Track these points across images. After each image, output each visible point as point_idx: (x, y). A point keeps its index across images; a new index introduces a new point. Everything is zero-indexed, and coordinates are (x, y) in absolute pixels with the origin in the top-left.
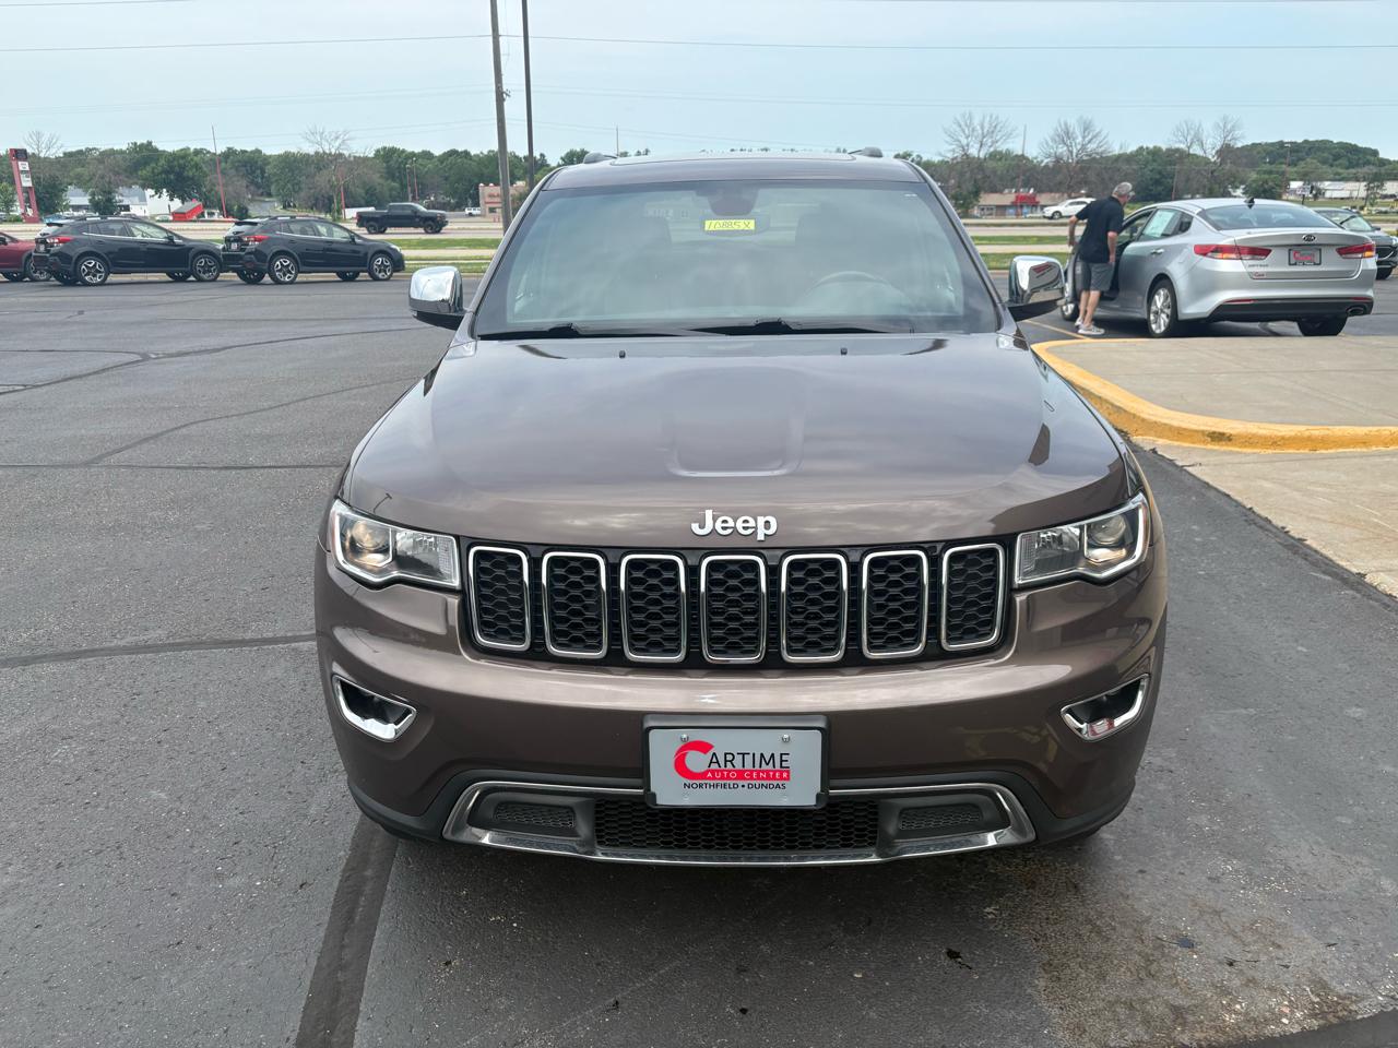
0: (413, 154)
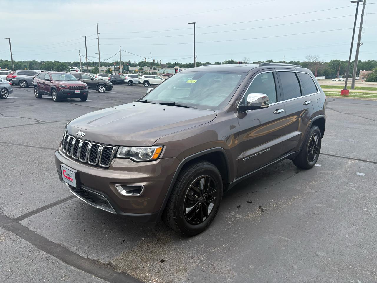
0: (342, 62)
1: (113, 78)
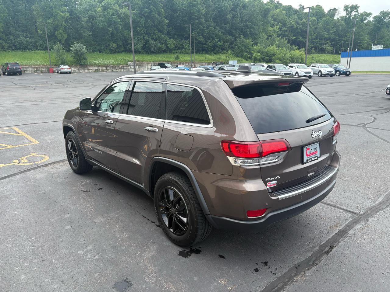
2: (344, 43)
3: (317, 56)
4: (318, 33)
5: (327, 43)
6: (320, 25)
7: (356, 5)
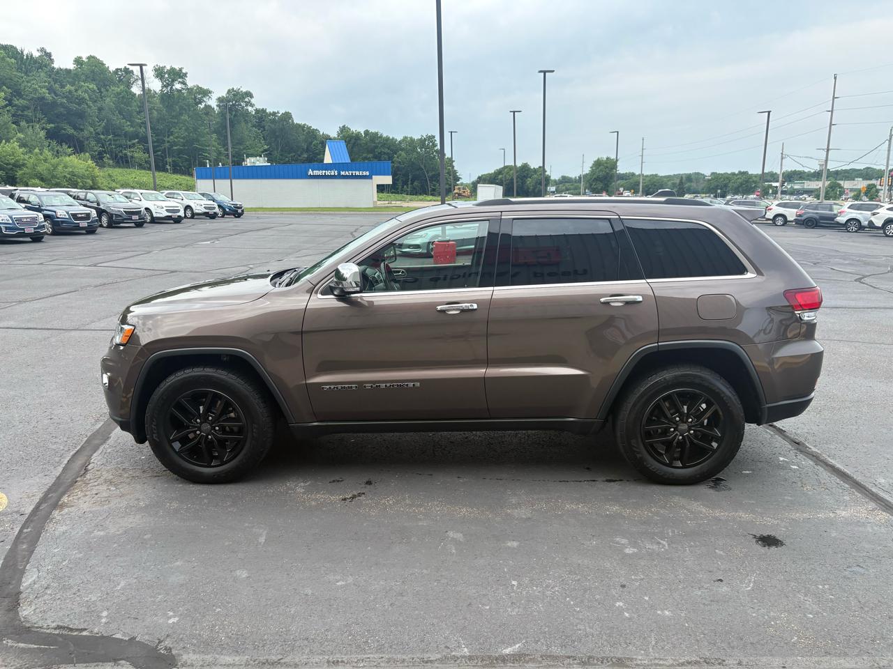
1: (809, 213)
2: (169, 149)
3: (117, 172)
4: (108, 121)
5: (134, 144)
6: (109, 102)
7: (181, 70)
